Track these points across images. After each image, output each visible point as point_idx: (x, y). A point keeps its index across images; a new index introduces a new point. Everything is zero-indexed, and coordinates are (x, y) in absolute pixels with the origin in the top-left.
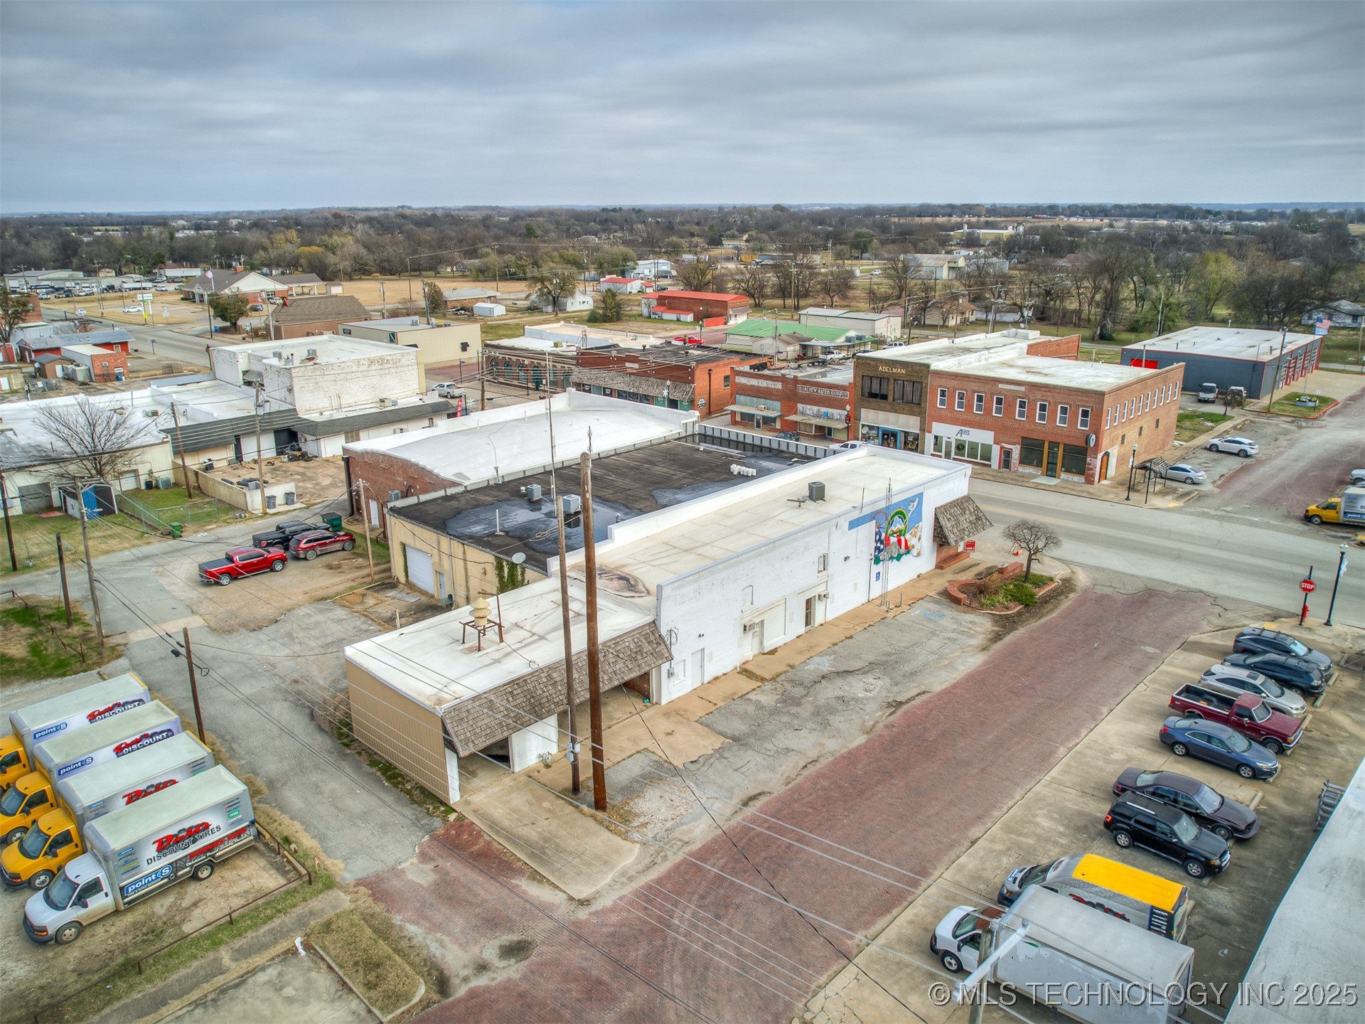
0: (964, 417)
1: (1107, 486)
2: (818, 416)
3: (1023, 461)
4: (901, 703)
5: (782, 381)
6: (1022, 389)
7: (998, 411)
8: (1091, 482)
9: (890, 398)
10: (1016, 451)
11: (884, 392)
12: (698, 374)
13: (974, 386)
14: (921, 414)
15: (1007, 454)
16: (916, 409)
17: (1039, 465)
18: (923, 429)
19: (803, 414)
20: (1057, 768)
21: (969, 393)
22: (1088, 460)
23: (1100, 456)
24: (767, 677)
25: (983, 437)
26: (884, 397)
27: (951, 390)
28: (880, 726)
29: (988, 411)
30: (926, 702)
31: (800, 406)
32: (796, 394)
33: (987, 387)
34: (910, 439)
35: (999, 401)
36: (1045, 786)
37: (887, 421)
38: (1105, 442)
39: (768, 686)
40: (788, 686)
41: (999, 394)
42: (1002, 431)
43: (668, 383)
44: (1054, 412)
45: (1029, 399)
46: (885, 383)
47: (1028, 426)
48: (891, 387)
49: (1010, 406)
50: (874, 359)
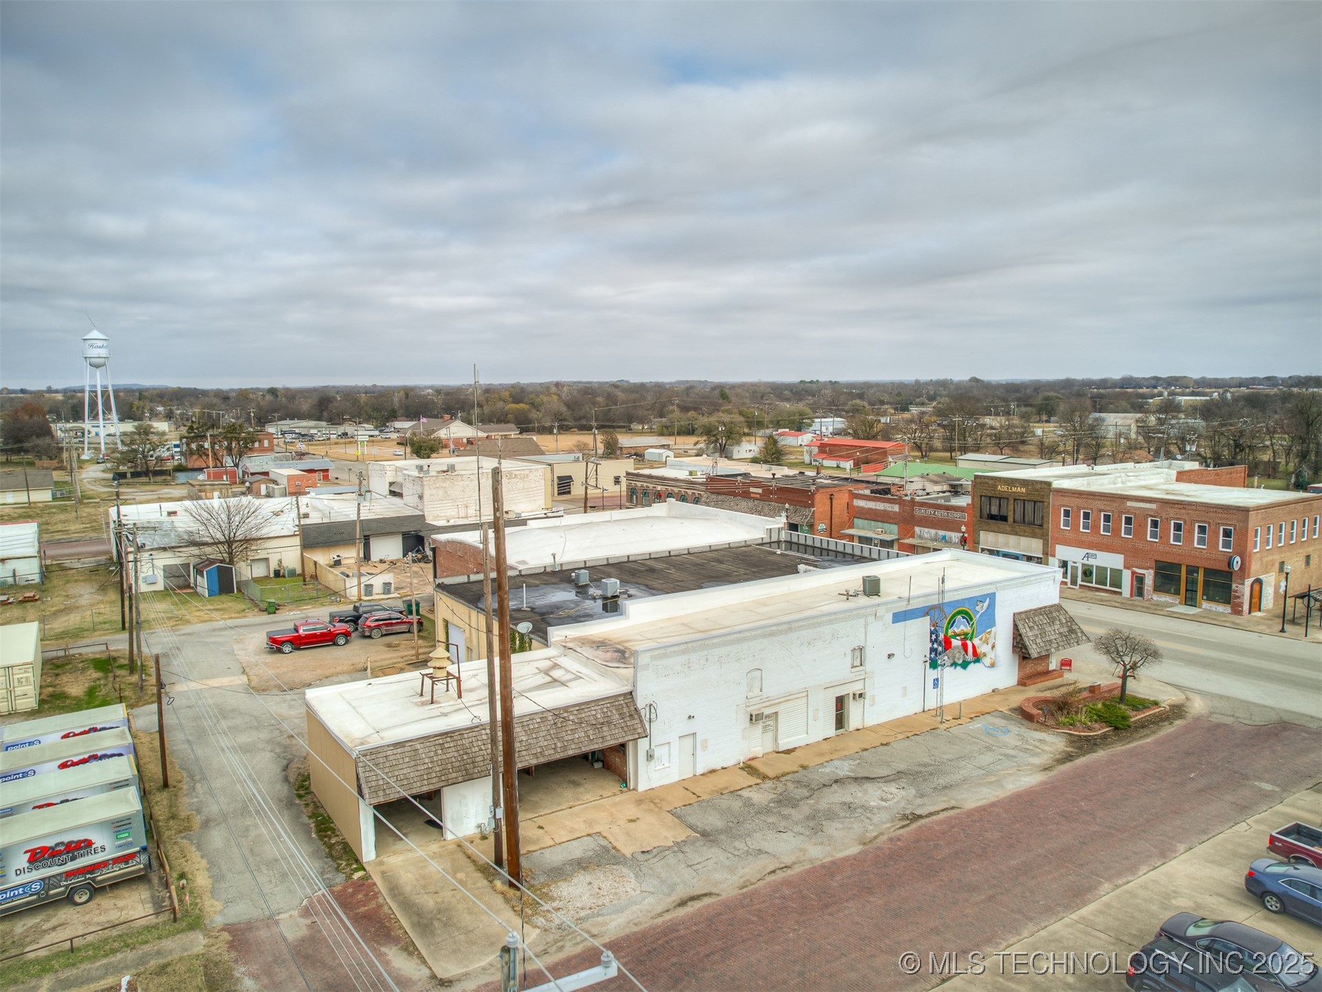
0: (1090, 539)
1: (1261, 617)
2: (936, 539)
3: (1157, 588)
4: (920, 817)
5: (900, 504)
6: (1153, 506)
7: (1128, 531)
8: (1240, 613)
9: (1010, 519)
10: (1149, 577)
11: (1003, 513)
12: (818, 497)
13: (1099, 504)
14: (1044, 537)
15: (1139, 580)
16: (1037, 531)
17: (1177, 593)
18: (1046, 553)
19: (921, 537)
21: (1095, 512)
22: (1234, 586)
23: (1248, 582)
25: (1111, 561)
26: (1004, 519)
29: (1116, 532)
31: (917, 529)
32: (913, 516)
33: (1115, 505)
35: (1128, 521)
37: (1007, 545)
38: (1255, 567)
41: (1128, 512)
42: (1133, 555)
43: (787, 506)
44: (1191, 532)
45: (1161, 517)
46: (1004, 503)
47: (1161, 548)
48: (1011, 507)
49: (1143, 526)
50: (992, 478)
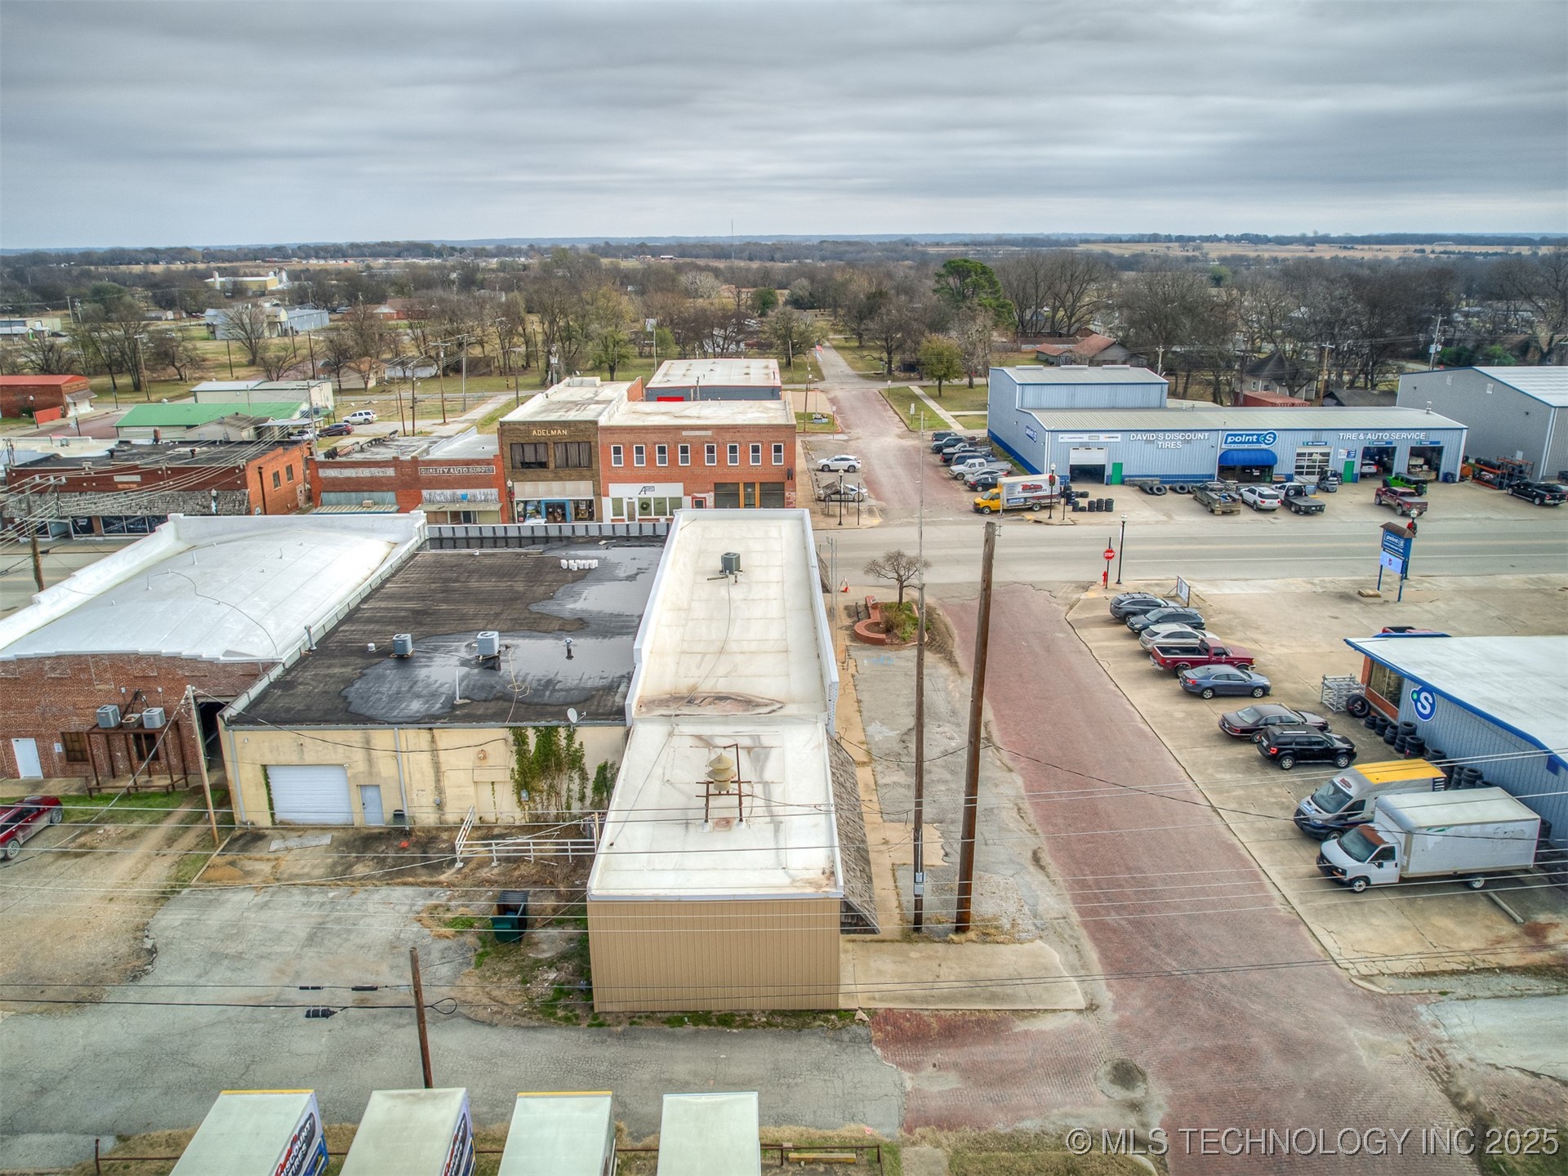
0: (647, 472)
2: (453, 501)
3: (719, 505)
5: (395, 466)
6: (709, 433)
7: (685, 460)
9: (552, 465)
11: (541, 459)
12: (249, 475)
13: (652, 437)
14: (595, 478)
15: (699, 505)
16: (586, 473)
18: (597, 494)
19: (431, 502)
21: (650, 446)
22: (787, 494)
25: (671, 490)
26: (543, 465)
27: (627, 445)
29: (674, 462)
31: (425, 493)
32: (418, 479)
33: (669, 436)
34: (583, 507)
35: (684, 450)
37: (550, 492)
41: (684, 442)
42: (692, 481)
43: (214, 493)
44: (746, 452)
45: (718, 443)
46: (541, 449)
47: (720, 471)
48: (551, 452)
49: (698, 453)
50: (524, 423)
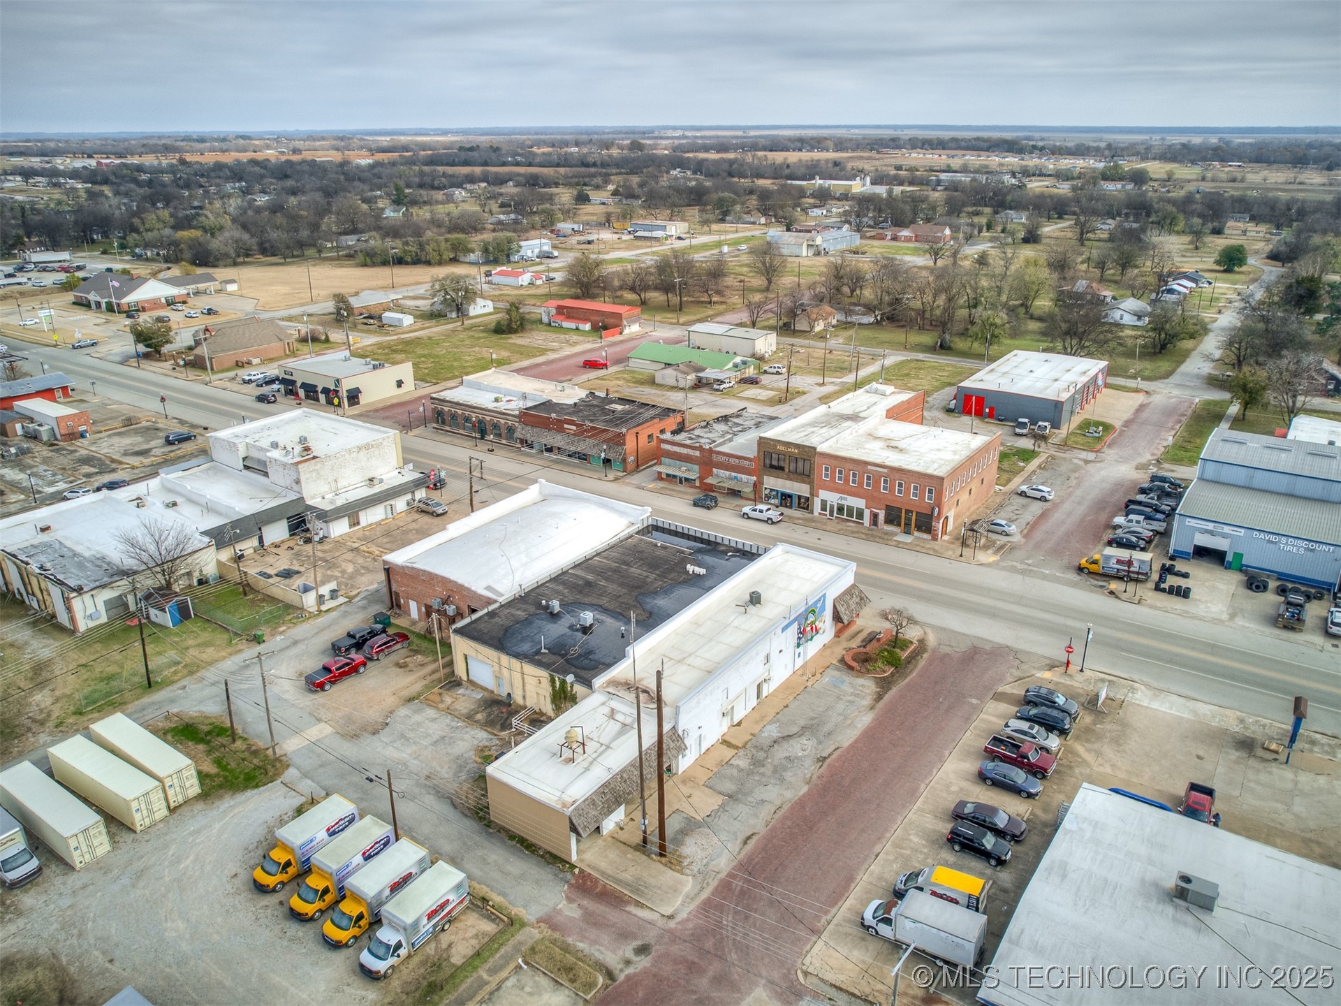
0: (843, 488)
1: (947, 541)
2: (730, 478)
3: (887, 523)
4: (825, 758)
5: (701, 451)
6: (886, 470)
7: (868, 485)
8: (935, 539)
9: (787, 470)
10: (882, 515)
11: (782, 464)
12: (628, 438)
13: (849, 466)
14: (811, 483)
15: (875, 517)
16: (806, 479)
17: (899, 525)
18: (812, 495)
19: (718, 477)
20: (921, 800)
21: (847, 471)
22: (934, 522)
23: (941, 521)
24: (740, 745)
25: (858, 503)
26: (782, 469)
27: (834, 467)
28: (815, 777)
29: (861, 485)
30: (840, 756)
31: (715, 470)
32: (711, 461)
33: (860, 467)
34: (803, 500)
35: (869, 478)
36: (914, 814)
37: (784, 486)
38: (945, 513)
39: (742, 752)
40: (754, 751)
41: (869, 473)
42: (871, 499)
43: (604, 445)
44: (908, 489)
45: (891, 478)
46: (782, 459)
47: (890, 497)
48: (787, 462)
49: (877, 482)
50: (773, 440)
